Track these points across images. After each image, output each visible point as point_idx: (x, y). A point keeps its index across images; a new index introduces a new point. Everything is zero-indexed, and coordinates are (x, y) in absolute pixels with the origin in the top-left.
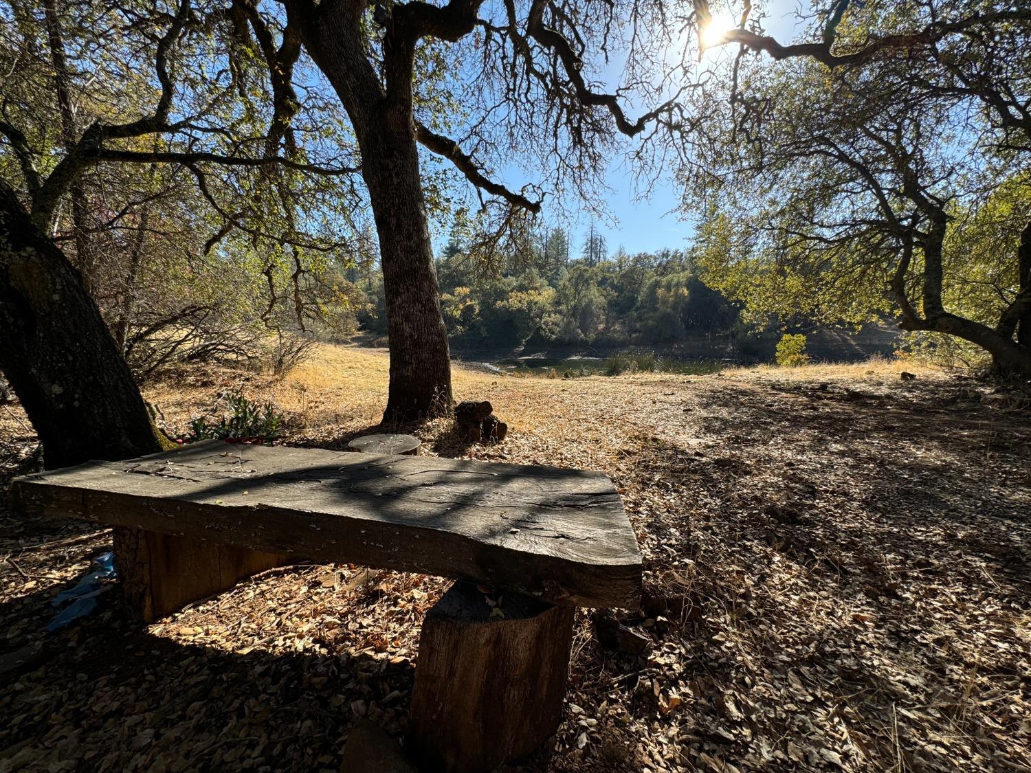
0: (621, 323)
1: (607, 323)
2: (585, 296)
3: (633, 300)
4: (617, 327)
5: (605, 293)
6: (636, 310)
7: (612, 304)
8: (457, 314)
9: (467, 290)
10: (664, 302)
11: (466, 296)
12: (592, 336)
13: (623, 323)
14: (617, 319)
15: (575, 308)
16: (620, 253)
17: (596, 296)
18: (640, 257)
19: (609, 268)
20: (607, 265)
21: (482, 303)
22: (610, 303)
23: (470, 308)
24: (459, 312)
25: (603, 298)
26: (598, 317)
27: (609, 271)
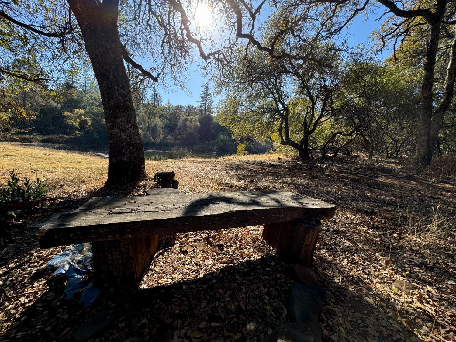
0: (171, 135)
1: (165, 134)
2: (154, 121)
3: (176, 126)
4: (169, 137)
5: (163, 121)
6: (178, 130)
7: (166, 126)
8: (76, 124)
9: (82, 111)
10: (190, 128)
11: (81, 115)
12: (158, 141)
13: (172, 136)
14: (169, 133)
15: (148, 127)
16: (168, 103)
17: (159, 122)
18: (178, 106)
19: (164, 109)
20: (163, 108)
21: (93, 119)
22: (165, 126)
23: (85, 122)
24: (77, 123)
25: (162, 123)
26: (160, 132)
27: (164, 111)
